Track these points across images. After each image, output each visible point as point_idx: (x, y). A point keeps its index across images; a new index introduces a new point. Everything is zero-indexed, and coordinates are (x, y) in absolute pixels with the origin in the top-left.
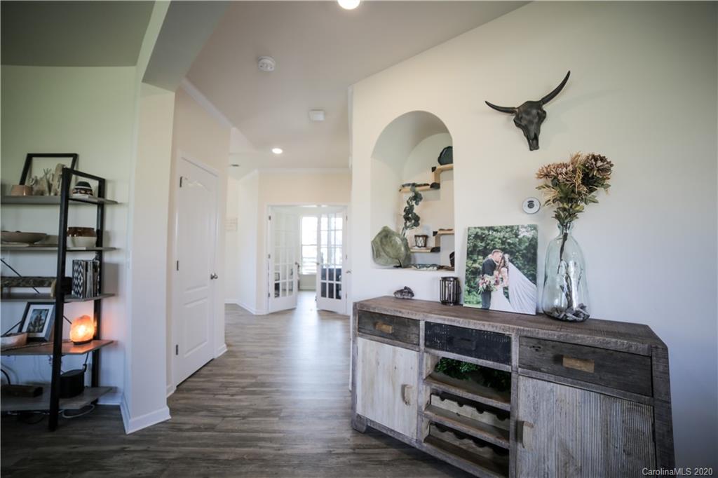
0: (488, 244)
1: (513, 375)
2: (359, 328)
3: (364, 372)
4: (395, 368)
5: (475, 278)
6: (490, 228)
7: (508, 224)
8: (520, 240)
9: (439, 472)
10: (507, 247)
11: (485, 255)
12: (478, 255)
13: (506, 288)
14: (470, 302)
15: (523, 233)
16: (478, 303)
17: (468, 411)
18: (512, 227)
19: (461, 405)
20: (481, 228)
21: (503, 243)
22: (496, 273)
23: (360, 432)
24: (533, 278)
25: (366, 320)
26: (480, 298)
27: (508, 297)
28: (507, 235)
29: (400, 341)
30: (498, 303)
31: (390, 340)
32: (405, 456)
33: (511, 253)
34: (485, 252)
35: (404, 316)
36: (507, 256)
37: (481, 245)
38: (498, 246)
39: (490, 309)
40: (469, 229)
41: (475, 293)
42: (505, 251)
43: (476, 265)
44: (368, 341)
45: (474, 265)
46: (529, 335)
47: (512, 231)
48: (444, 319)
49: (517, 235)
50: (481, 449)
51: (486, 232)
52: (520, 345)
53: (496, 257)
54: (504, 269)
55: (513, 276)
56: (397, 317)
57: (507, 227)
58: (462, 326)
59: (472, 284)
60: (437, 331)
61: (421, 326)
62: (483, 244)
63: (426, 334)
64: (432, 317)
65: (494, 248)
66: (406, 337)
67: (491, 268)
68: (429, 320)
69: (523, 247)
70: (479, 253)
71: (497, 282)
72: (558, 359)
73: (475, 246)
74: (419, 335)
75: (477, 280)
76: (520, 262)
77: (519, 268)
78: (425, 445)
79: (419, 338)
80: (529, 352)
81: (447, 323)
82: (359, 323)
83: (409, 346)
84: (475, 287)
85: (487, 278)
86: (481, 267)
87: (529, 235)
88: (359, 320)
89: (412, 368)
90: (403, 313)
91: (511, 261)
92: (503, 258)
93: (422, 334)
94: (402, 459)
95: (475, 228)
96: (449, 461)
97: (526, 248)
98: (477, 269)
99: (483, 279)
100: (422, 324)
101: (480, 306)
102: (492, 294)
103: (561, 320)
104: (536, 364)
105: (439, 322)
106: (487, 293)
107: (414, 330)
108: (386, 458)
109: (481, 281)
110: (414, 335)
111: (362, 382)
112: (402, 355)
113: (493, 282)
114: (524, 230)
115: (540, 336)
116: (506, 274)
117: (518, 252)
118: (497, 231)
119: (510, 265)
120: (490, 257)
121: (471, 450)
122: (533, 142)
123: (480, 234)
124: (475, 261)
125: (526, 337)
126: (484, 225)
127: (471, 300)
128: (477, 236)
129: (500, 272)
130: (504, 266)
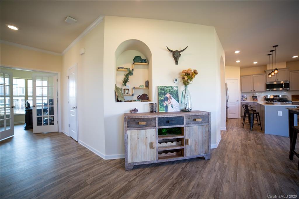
0: (165, 92)
1: (185, 127)
2: (127, 126)
3: (131, 144)
4: (147, 138)
5: (162, 103)
6: (165, 87)
7: (171, 86)
8: (174, 90)
9: (164, 166)
10: (171, 92)
11: (165, 95)
12: (162, 95)
13: (172, 105)
14: (161, 111)
15: (175, 89)
16: (164, 110)
17: (169, 144)
18: (171, 87)
19: (166, 143)
20: (162, 86)
21: (170, 91)
22: (168, 100)
23: (131, 170)
24: (178, 101)
25: (132, 122)
26: (164, 109)
27: (172, 107)
28: (170, 89)
29: (148, 127)
30: (170, 109)
31: (144, 128)
32: (152, 168)
33: (172, 94)
34: (165, 94)
35: (149, 117)
36: (171, 95)
37: (163, 92)
38: (168, 92)
39: (168, 111)
40: (158, 87)
41: (162, 107)
42: (170, 94)
43: (162, 98)
44: (133, 131)
45: (161, 98)
46: (188, 115)
47: (172, 88)
48: (165, 116)
49: (173, 89)
50: (173, 154)
51: (164, 88)
52: (186, 118)
53: (168, 95)
54: (171, 99)
55: (173, 101)
56: (146, 118)
57: (170, 87)
58: (170, 116)
59: (162, 104)
60: (162, 120)
61: (156, 120)
62: (164, 92)
63: (158, 122)
64: (160, 116)
65: (167, 93)
66: (150, 125)
67: (167, 99)
68: (159, 117)
69: (175, 92)
70: (163, 94)
71: (169, 103)
72: (195, 120)
73: (161, 92)
74: (156, 123)
75: (163, 103)
76: (175, 97)
77: (175, 99)
78: (159, 160)
79: (156, 124)
80: (188, 120)
81: (165, 117)
82: (127, 124)
83: (152, 128)
84: (162, 106)
85: (166, 102)
86: (164, 99)
87: (176, 89)
88: (127, 123)
89: (153, 135)
90: (149, 116)
91: (172, 97)
92: (170, 96)
93: (157, 122)
94: (153, 169)
95: (160, 86)
96: (168, 161)
97: (176, 93)
98: (162, 99)
99: (165, 103)
100: (157, 119)
101: (165, 111)
102: (168, 107)
103: (188, 111)
104: (190, 123)
105: (163, 117)
106: (166, 107)
107: (154, 121)
108: (148, 171)
109: (164, 103)
110: (153, 124)
111: (131, 149)
112: (149, 132)
113: (168, 103)
114: (175, 88)
115: (190, 115)
116: (171, 100)
117: (174, 94)
118: (167, 87)
119: (172, 98)
120: (166, 95)
121: (170, 155)
122: (177, 62)
123: (162, 88)
124: (162, 97)
125: (187, 116)
126: (163, 86)
127: (162, 110)
128: (161, 89)
129: (170, 100)
130: (171, 98)
